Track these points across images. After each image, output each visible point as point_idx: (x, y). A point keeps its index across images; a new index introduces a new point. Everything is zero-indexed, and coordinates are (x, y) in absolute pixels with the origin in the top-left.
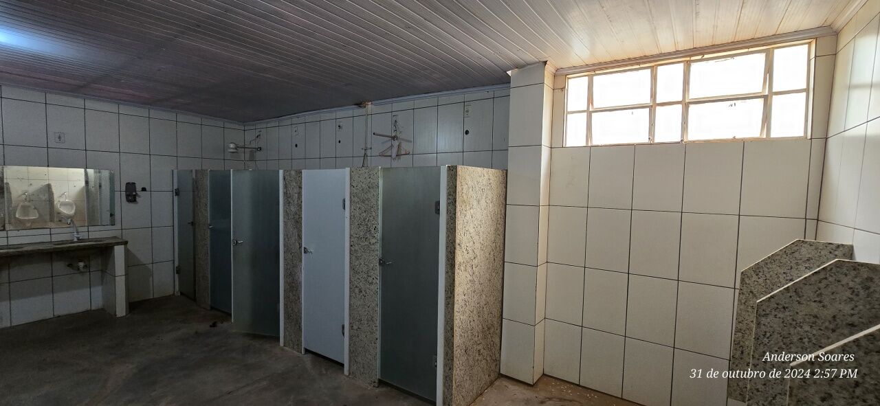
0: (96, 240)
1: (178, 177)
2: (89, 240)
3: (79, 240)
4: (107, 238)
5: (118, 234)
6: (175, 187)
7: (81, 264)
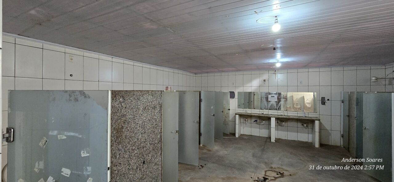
0: (311, 117)
1: (343, 94)
2: (308, 117)
3: (305, 117)
4: (314, 117)
5: (318, 116)
6: (342, 99)
7: (305, 125)
